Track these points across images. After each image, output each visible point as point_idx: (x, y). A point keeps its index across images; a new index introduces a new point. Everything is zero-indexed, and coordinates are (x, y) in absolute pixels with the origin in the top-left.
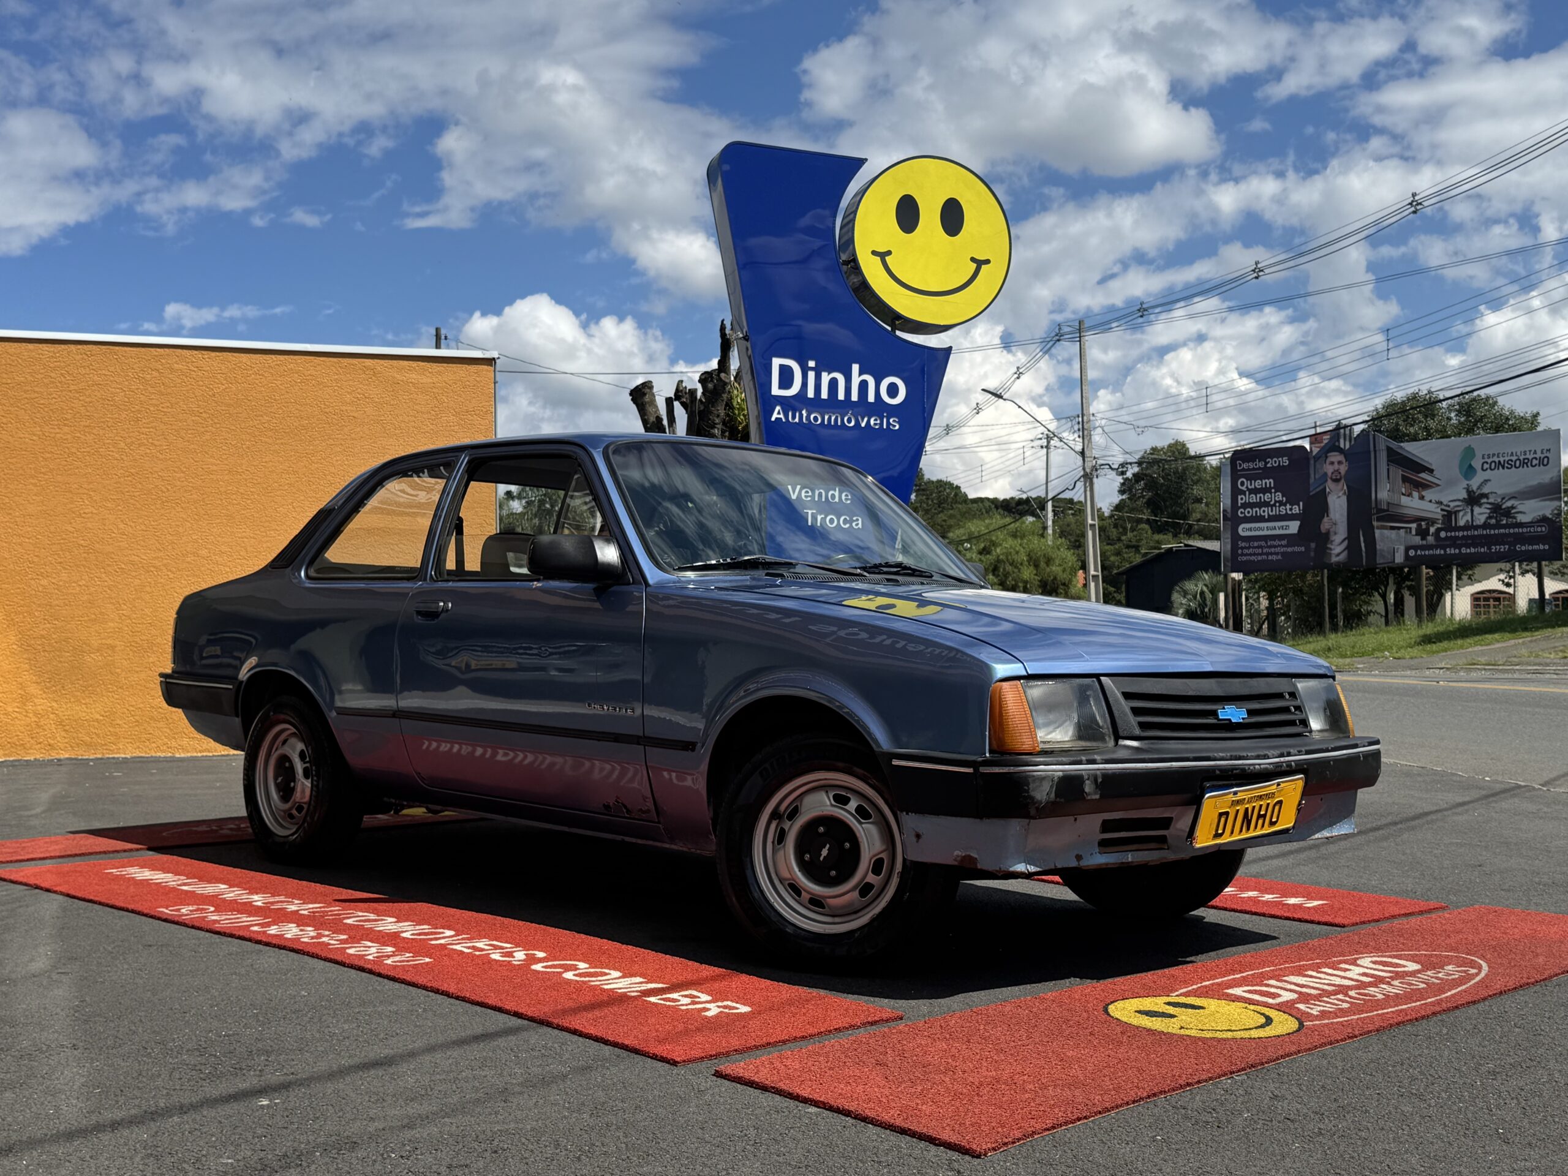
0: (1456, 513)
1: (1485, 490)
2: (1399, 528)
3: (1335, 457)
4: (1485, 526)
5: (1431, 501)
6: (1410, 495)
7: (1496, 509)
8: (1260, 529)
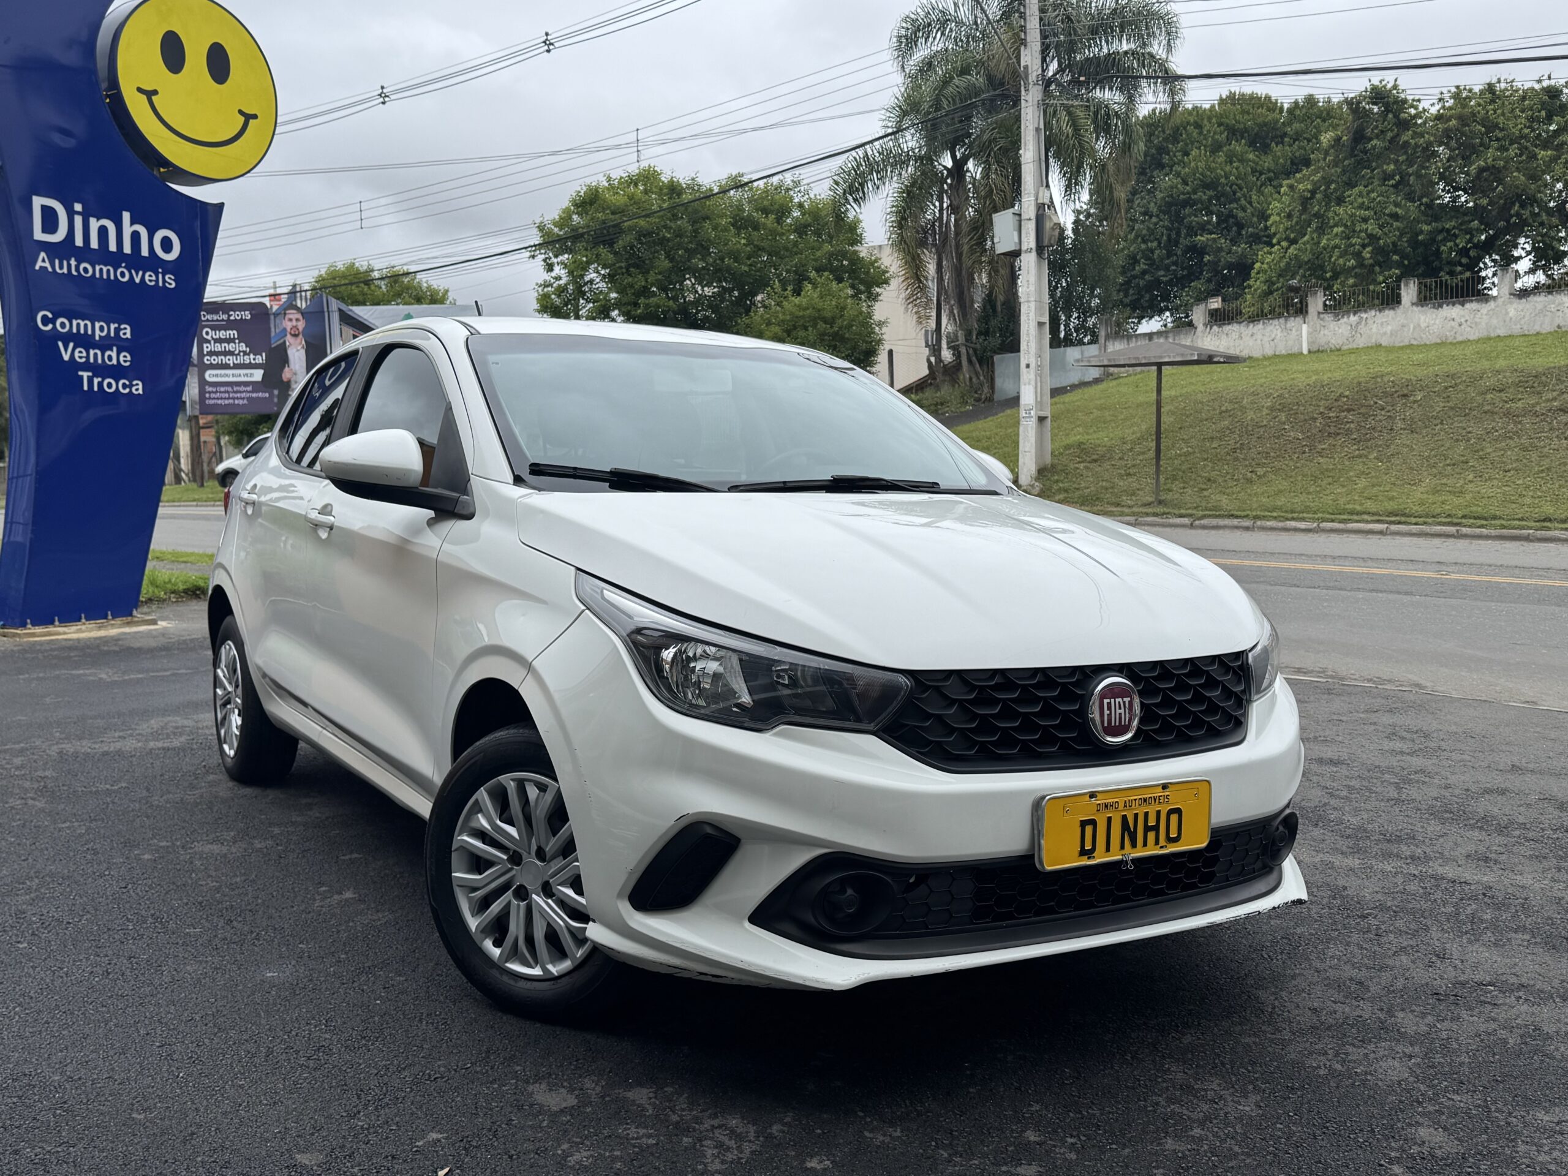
3: (293, 314)
8: (227, 375)
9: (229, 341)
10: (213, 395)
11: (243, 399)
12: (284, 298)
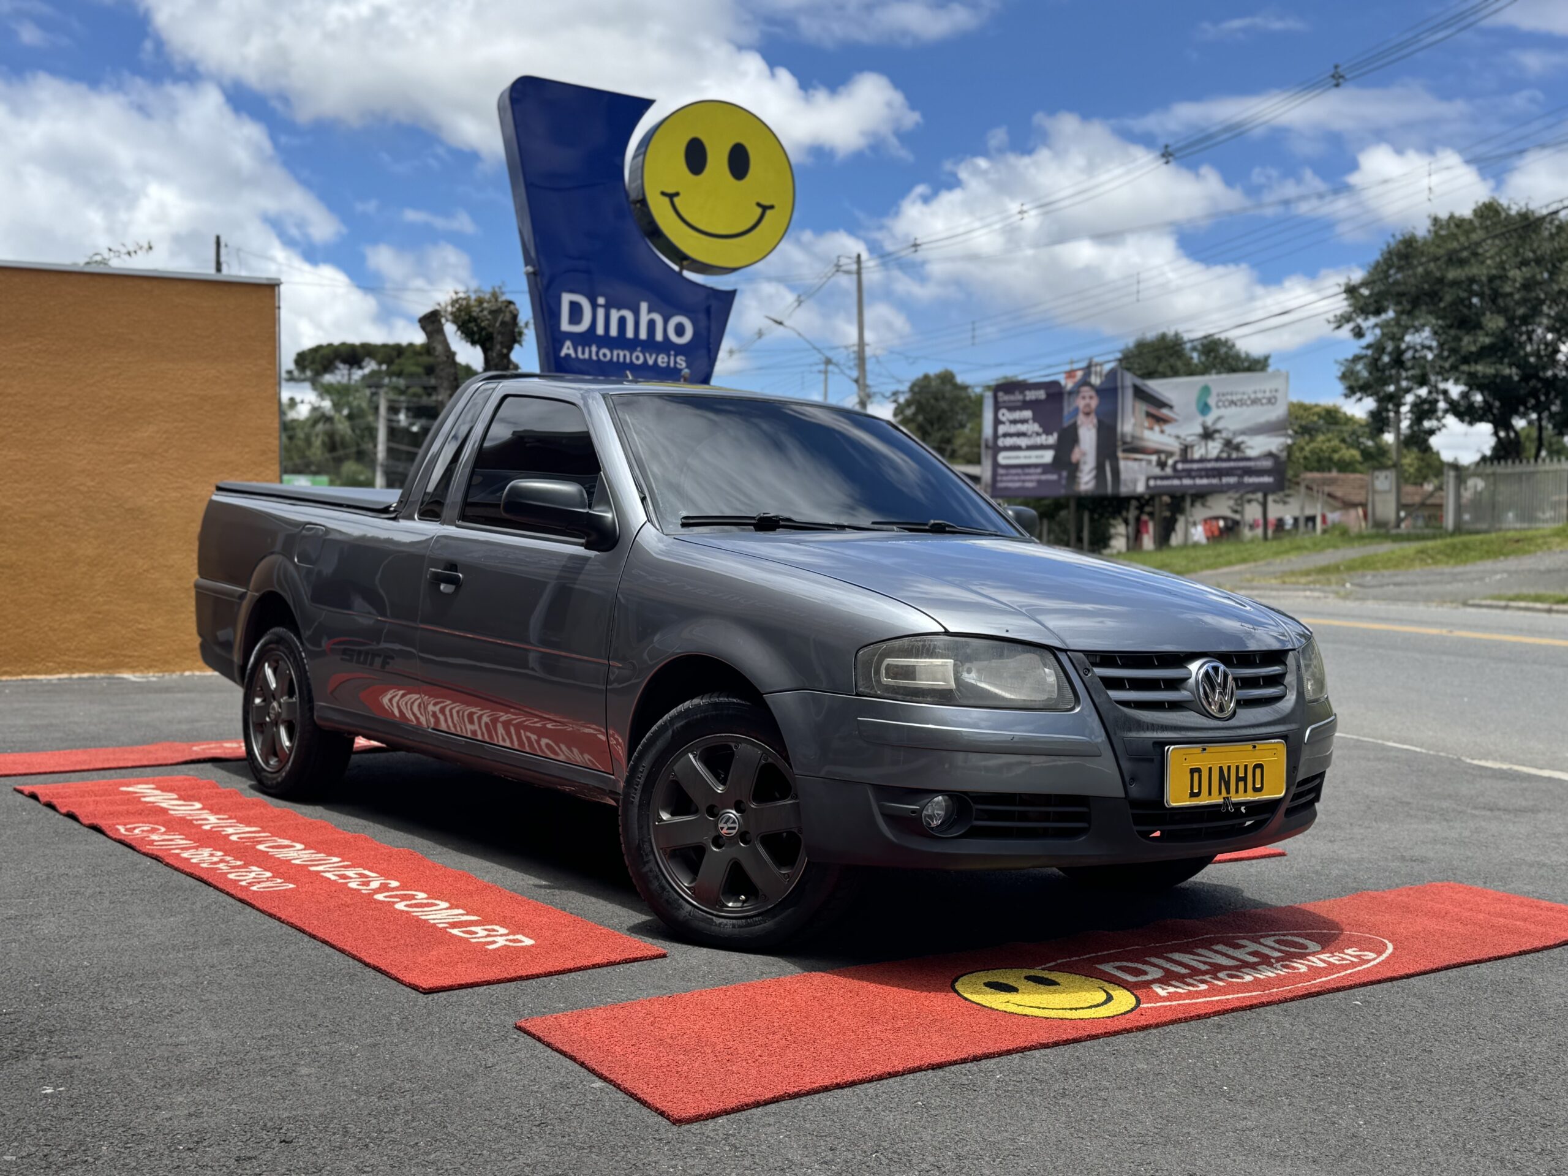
0: (1192, 446)
1: (1219, 426)
2: (1140, 460)
3: (1086, 391)
4: (1218, 459)
5: (1170, 435)
6: (1151, 428)
7: (1228, 443)
8: (1018, 457)
9: (1023, 421)
10: (1005, 478)
11: (1032, 481)
12: (1080, 374)
